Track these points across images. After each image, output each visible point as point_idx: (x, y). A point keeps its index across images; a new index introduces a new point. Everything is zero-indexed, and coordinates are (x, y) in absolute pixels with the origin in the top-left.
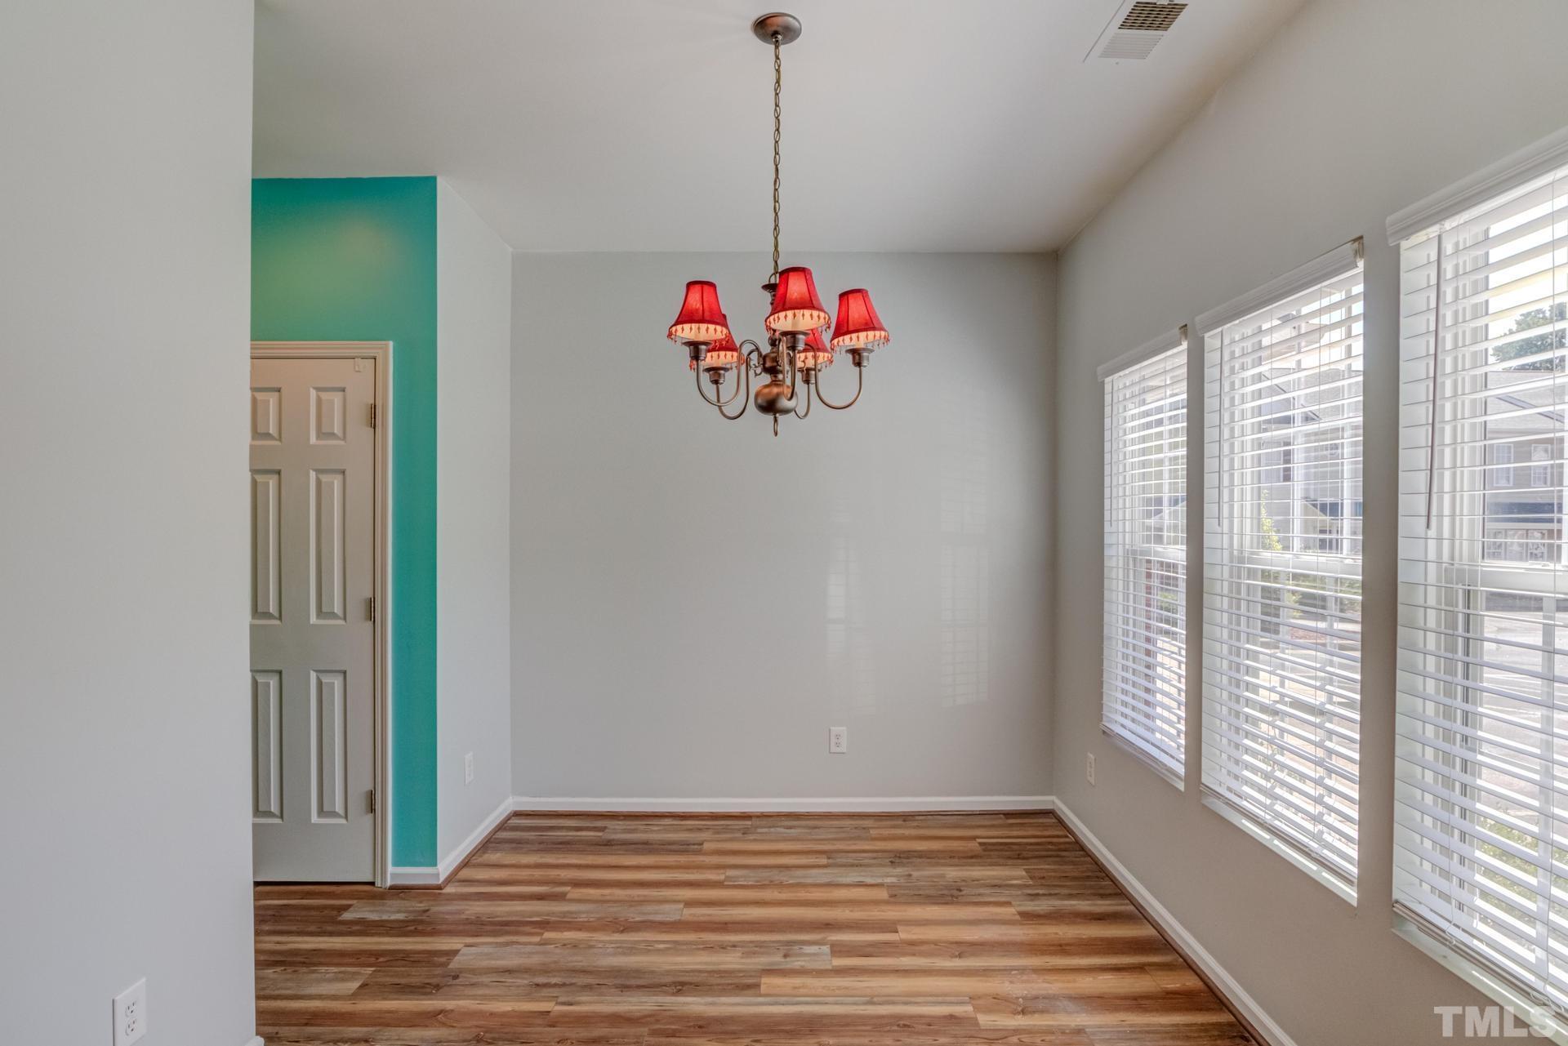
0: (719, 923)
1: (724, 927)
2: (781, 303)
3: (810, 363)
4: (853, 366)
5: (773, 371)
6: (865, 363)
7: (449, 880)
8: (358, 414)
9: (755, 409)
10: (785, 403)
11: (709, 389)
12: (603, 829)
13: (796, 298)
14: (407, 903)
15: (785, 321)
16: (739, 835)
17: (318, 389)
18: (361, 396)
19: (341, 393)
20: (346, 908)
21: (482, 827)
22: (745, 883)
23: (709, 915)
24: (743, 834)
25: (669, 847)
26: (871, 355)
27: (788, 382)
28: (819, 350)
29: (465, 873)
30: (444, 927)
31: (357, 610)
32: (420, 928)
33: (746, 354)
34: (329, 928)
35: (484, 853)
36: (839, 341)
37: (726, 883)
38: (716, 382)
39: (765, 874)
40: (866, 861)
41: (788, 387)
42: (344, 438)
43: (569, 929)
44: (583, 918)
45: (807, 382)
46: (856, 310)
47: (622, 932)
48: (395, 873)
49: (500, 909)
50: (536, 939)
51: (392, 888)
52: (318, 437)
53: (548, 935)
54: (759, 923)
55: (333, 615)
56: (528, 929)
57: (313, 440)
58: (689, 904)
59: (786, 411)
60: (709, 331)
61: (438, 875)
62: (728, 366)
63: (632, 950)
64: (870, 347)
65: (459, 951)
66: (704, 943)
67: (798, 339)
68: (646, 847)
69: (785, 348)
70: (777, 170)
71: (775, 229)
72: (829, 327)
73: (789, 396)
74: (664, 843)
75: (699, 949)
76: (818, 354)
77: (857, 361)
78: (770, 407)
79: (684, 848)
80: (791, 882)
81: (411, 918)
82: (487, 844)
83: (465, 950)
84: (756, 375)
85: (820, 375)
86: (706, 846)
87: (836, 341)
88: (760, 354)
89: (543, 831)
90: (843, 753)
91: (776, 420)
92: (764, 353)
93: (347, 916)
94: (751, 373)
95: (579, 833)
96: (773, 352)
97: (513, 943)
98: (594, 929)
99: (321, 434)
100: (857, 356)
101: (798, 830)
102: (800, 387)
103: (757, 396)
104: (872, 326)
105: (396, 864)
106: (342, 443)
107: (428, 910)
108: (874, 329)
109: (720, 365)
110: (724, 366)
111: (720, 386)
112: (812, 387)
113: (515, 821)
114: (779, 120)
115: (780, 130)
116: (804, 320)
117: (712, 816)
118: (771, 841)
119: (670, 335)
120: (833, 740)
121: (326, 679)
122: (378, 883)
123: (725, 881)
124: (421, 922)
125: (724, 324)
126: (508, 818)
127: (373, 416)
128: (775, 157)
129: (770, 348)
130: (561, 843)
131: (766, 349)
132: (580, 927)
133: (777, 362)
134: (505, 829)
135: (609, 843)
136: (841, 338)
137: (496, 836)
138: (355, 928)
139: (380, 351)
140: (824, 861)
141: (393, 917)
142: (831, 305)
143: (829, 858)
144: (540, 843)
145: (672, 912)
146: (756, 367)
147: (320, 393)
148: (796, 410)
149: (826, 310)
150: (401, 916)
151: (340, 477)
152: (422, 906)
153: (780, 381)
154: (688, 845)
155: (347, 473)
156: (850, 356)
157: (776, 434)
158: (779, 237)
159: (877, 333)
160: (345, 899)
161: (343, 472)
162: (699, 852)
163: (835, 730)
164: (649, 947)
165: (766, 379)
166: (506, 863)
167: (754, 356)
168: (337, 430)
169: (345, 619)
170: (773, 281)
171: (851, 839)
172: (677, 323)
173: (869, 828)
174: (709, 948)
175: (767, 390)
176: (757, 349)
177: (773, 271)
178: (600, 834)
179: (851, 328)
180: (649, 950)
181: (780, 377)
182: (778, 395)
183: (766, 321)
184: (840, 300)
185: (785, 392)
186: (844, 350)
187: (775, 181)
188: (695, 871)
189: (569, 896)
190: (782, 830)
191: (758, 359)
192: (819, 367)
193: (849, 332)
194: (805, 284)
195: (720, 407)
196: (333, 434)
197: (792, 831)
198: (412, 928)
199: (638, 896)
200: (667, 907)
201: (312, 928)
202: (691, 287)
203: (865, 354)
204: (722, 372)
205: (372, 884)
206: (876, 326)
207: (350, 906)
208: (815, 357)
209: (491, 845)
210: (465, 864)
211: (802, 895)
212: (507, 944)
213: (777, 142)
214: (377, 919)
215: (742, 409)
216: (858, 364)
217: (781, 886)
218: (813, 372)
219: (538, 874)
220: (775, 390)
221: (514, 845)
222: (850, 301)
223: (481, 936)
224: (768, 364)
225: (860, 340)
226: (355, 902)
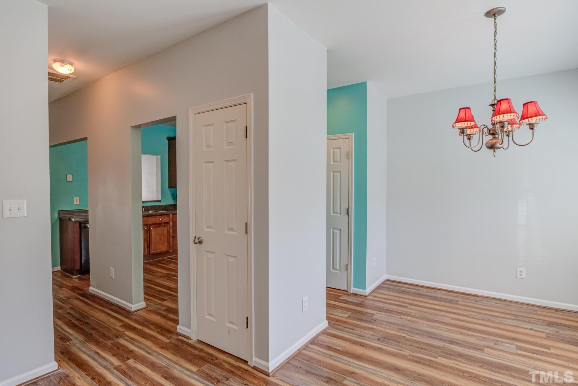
0: (467, 328)
1: (469, 329)
2: (497, 112)
3: (510, 129)
4: (529, 130)
5: (493, 134)
6: (535, 128)
7: (370, 294)
8: (344, 156)
9: (485, 147)
10: (498, 145)
11: (467, 142)
12: (419, 290)
13: (504, 109)
14: (358, 299)
15: (499, 118)
16: (474, 301)
17: (333, 148)
18: (345, 150)
19: (339, 149)
20: (341, 296)
21: (377, 282)
22: (477, 318)
23: (462, 324)
24: (475, 301)
25: (445, 300)
26: (538, 125)
27: (500, 138)
28: (514, 124)
29: (373, 294)
30: (369, 307)
31: (344, 212)
32: (362, 306)
33: (481, 130)
34: (337, 300)
35: (379, 289)
36: (523, 122)
37: (468, 316)
38: (469, 139)
39: (486, 316)
40: (534, 322)
41: (500, 139)
42: (340, 162)
43: (410, 317)
44: (414, 314)
45: (508, 136)
46: (531, 109)
47: (428, 321)
48: (353, 290)
49: (386, 306)
50: (399, 317)
51: (353, 294)
52: (333, 162)
53: (402, 316)
54: (483, 331)
55: (337, 213)
56: (396, 313)
57: (332, 163)
58: (453, 319)
59: (499, 148)
60: (468, 124)
61: (366, 292)
62: (474, 133)
63: (432, 327)
64: (538, 122)
65: (375, 314)
66: (460, 332)
67: (505, 124)
68: (435, 298)
69: (499, 126)
70: (495, 63)
71: (494, 84)
72: (518, 118)
73: (501, 143)
74: (442, 298)
75: (458, 333)
76: (513, 125)
77: (531, 127)
78: (492, 147)
79: (451, 301)
80: (497, 321)
81: (359, 302)
82: (379, 287)
83: (376, 314)
84: (486, 136)
85: (514, 133)
86: (459, 302)
87: (521, 121)
88: (488, 129)
89: (398, 287)
90: (524, 279)
91: (494, 151)
92: (489, 128)
93: (341, 298)
94: (484, 136)
95: (410, 290)
96: (494, 128)
97: (392, 316)
98: (419, 319)
99: (334, 161)
100: (532, 126)
101: (501, 305)
102: (506, 138)
103: (487, 143)
104: (539, 114)
105: (354, 287)
106: (340, 163)
107: (364, 302)
108: (540, 115)
109: (471, 133)
110: (472, 133)
111: (471, 140)
112: (511, 138)
113: (387, 282)
114: (496, 45)
115: (497, 48)
116: (507, 117)
117: (461, 293)
118: (487, 306)
119: (453, 127)
120: (519, 273)
121: (335, 231)
122: (349, 291)
123: (468, 315)
124: (363, 304)
125: (474, 121)
126: (385, 281)
127: (349, 155)
128: (494, 58)
129: (492, 126)
130: (404, 291)
131: (490, 127)
132: (413, 317)
133: (495, 131)
134: (384, 284)
135: (421, 295)
136: (524, 121)
137: (381, 285)
138: (344, 302)
139: (350, 136)
140: (514, 318)
141: (354, 301)
142: (519, 109)
143: (515, 317)
144: (397, 290)
145: (448, 320)
146: (486, 133)
147: (334, 150)
148: (504, 147)
149: (517, 112)
150: (357, 301)
151: (339, 173)
152: (362, 300)
153: (496, 137)
154: (452, 301)
155: (341, 172)
156: (528, 126)
157: (495, 156)
158: (496, 87)
159: (541, 117)
160: (340, 294)
161: (340, 172)
162: (457, 304)
163: (519, 269)
164: (438, 328)
165: (491, 137)
166: (386, 294)
167: (485, 130)
168: (338, 160)
169: (340, 214)
170: (493, 103)
171: (527, 313)
172: (456, 122)
173: (536, 311)
174: (463, 334)
175: (491, 141)
176: (486, 127)
177: (493, 99)
178: (418, 291)
179: (529, 116)
180: (439, 329)
181: (497, 136)
182: (496, 143)
183: (491, 119)
184: (523, 106)
185: (499, 141)
186: (526, 124)
187: (494, 67)
188: (456, 309)
189: (408, 307)
190: (493, 304)
191: (487, 131)
192: (513, 130)
193: (527, 118)
194: (508, 105)
195: (471, 149)
196: (337, 161)
197: (498, 304)
198: (360, 305)
199: (434, 312)
200: (445, 318)
201: (333, 299)
202: (461, 110)
203: (535, 125)
204: (472, 135)
205: (347, 291)
206: (541, 114)
207: (342, 296)
208: (512, 127)
209: (380, 288)
210: (373, 291)
211: (503, 327)
212: (390, 316)
213: (495, 53)
214: (350, 301)
215: (479, 149)
216: (532, 129)
217: (493, 322)
218: (511, 132)
219: (397, 299)
220: (495, 141)
221: (388, 289)
222: (528, 106)
223: (381, 312)
224: (491, 132)
225: (533, 120)
226: (343, 295)
